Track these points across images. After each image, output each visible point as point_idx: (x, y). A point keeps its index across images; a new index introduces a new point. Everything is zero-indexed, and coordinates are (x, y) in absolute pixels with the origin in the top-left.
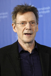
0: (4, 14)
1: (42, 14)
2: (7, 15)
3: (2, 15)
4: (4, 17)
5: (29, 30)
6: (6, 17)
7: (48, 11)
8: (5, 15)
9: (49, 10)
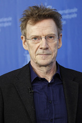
0: (5, 20)
1: (65, 20)
2: (10, 21)
3: (4, 22)
4: (6, 25)
5: (45, 49)
6: (10, 24)
7: (75, 16)
8: (8, 22)
9: (76, 13)
